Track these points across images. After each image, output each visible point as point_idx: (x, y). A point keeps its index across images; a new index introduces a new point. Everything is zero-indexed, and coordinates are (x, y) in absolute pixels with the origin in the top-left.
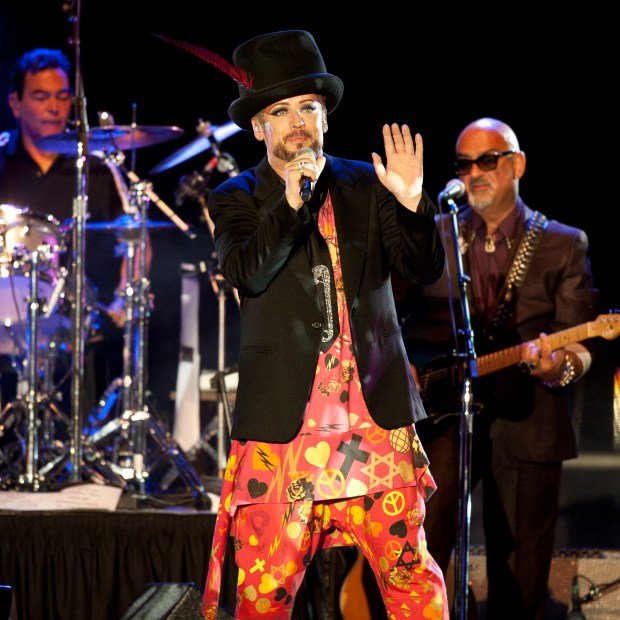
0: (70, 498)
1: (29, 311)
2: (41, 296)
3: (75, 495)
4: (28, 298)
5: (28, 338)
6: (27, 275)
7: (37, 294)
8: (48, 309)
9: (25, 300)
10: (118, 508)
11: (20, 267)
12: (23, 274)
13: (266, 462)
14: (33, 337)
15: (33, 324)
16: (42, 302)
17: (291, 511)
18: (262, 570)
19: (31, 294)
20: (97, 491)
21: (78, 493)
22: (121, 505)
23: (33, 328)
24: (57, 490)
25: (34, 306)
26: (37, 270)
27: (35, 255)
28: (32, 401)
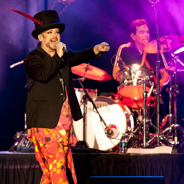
0: (158, 150)
1: (143, 95)
2: (146, 91)
3: (159, 149)
4: (143, 91)
5: (143, 103)
6: (142, 84)
7: (145, 90)
8: (149, 95)
9: (142, 92)
10: (172, 153)
11: (140, 82)
12: (141, 84)
13: (48, 132)
14: (145, 103)
15: (145, 99)
16: (147, 92)
17: (58, 146)
18: (56, 162)
19: (144, 90)
20: (165, 148)
21: (160, 148)
22: (173, 152)
23: (145, 100)
24: (153, 148)
25: (145, 94)
26: (145, 83)
27: (145, 78)
28: (145, 122)
